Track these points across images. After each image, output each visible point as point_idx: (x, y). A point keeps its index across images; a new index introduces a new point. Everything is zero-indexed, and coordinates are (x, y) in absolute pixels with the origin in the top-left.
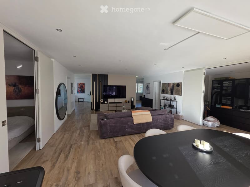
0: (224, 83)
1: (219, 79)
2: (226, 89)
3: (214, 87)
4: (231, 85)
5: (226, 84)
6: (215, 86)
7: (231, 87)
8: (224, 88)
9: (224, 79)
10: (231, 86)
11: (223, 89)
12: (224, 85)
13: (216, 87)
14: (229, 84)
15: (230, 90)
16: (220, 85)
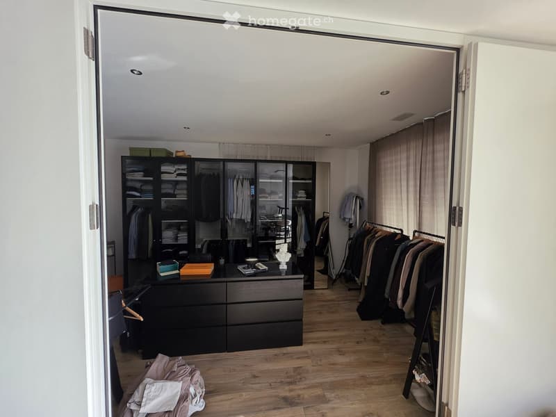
0: (164, 168)
1: (147, 154)
2: (172, 191)
3: (129, 184)
4: (185, 178)
5: (170, 173)
6: (132, 180)
7: (185, 186)
8: (166, 189)
9: (163, 155)
10: (184, 181)
11: (163, 191)
12: (165, 177)
13: (138, 185)
14: (178, 175)
15: (182, 196)
16: (151, 179)
